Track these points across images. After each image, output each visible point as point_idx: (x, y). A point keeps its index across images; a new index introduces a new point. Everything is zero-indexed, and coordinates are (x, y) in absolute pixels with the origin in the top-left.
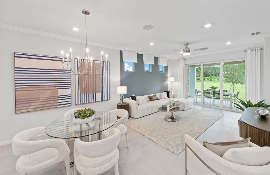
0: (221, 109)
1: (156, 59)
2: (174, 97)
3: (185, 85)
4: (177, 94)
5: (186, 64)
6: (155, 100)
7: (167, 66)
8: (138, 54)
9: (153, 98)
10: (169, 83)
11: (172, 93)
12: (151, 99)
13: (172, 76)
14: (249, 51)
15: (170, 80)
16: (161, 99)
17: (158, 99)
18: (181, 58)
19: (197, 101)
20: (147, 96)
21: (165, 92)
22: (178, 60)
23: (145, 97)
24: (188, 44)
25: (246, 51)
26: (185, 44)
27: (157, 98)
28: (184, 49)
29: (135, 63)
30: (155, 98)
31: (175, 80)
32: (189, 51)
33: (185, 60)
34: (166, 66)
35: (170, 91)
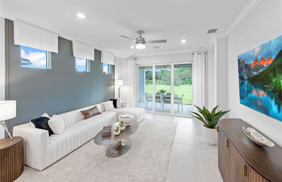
0: (172, 115)
1: (98, 53)
2: (123, 106)
3: (135, 90)
4: (127, 102)
5: (137, 65)
6: (94, 115)
7: (114, 66)
8: (60, 38)
9: (91, 114)
10: (116, 88)
11: (121, 101)
12: (86, 115)
13: (120, 78)
14: (196, 54)
15: (118, 84)
16: (105, 111)
17: (99, 113)
18: (131, 57)
19: (147, 106)
20: (79, 111)
21: (111, 100)
22: (128, 59)
23: (75, 114)
24: (142, 32)
25: (193, 54)
26: (138, 32)
27: (97, 112)
28: (136, 39)
29: (52, 52)
30: (95, 111)
31: (125, 84)
32: (144, 42)
33: (136, 59)
34: (112, 65)
35: (118, 99)
